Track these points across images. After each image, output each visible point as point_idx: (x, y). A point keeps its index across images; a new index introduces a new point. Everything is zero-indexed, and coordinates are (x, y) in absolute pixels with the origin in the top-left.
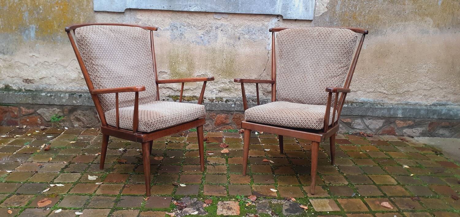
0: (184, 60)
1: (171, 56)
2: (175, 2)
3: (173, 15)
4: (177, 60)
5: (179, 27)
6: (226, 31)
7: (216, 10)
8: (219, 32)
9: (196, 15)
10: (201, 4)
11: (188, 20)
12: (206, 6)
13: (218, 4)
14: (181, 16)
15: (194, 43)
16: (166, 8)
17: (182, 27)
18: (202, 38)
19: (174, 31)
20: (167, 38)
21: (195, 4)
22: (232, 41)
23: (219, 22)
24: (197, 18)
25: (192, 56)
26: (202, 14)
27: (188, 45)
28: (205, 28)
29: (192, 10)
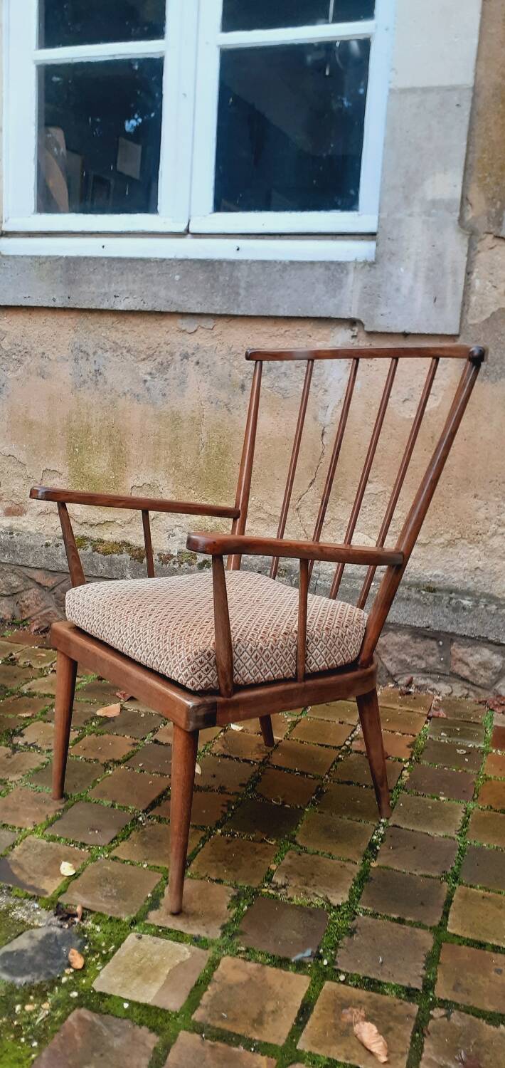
0: (103, 441)
1: (71, 430)
2: (80, 287)
3: (78, 320)
4: (86, 440)
5: (91, 353)
6: (208, 366)
7: (180, 306)
8: (190, 366)
9: (135, 320)
10: (143, 290)
11: (115, 336)
12: (155, 295)
13: (185, 290)
14: (98, 323)
15: (129, 396)
16: (58, 304)
17: (100, 352)
18: (147, 384)
19: (80, 362)
20: (64, 383)
21: (128, 290)
22: (223, 395)
23: (193, 341)
24: (135, 329)
25: (122, 433)
26: (148, 318)
27: (113, 402)
28: (155, 357)
29: (121, 308)
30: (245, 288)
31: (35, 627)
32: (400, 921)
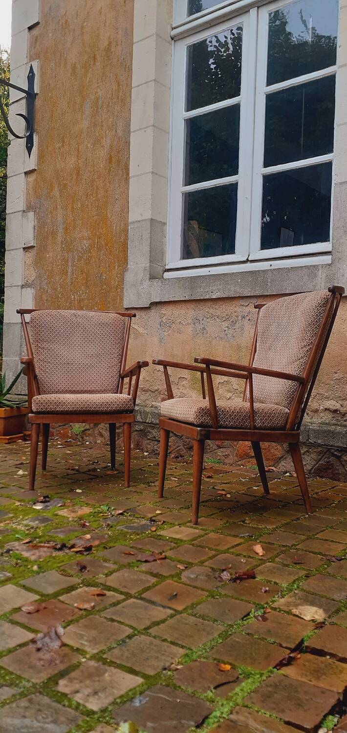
1: (192, 357)
2: (197, 289)
3: (195, 305)
5: (201, 320)
7: (241, 293)
8: (246, 321)
9: (220, 302)
10: (224, 288)
11: (211, 311)
12: (229, 290)
13: (243, 286)
14: (204, 306)
15: (217, 339)
16: (187, 298)
17: (205, 319)
18: (226, 332)
19: (196, 324)
20: (189, 335)
21: (217, 289)
23: (246, 310)
24: (221, 307)
26: (225, 301)
27: (210, 342)
28: (230, 319)
29: (214, 297)
30: (270, 282)
31: (173, 456)
32: (295, 533)
